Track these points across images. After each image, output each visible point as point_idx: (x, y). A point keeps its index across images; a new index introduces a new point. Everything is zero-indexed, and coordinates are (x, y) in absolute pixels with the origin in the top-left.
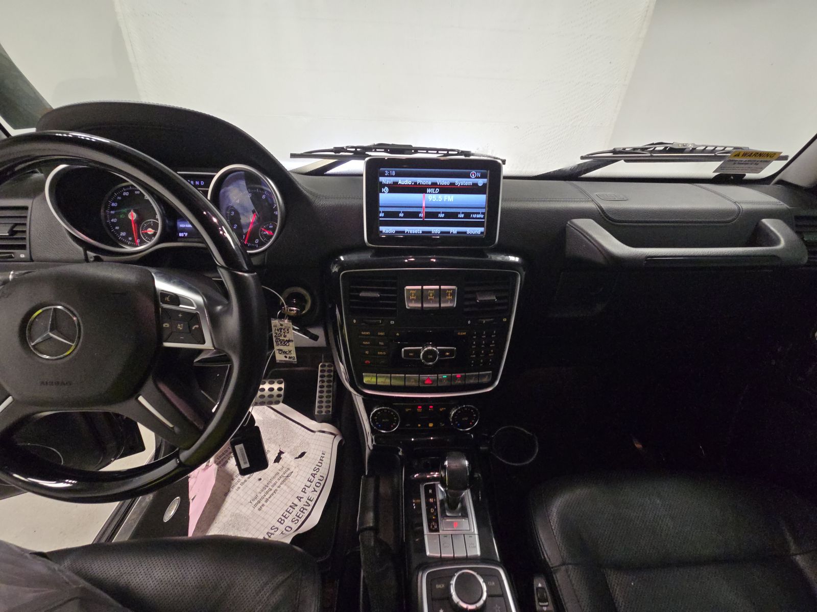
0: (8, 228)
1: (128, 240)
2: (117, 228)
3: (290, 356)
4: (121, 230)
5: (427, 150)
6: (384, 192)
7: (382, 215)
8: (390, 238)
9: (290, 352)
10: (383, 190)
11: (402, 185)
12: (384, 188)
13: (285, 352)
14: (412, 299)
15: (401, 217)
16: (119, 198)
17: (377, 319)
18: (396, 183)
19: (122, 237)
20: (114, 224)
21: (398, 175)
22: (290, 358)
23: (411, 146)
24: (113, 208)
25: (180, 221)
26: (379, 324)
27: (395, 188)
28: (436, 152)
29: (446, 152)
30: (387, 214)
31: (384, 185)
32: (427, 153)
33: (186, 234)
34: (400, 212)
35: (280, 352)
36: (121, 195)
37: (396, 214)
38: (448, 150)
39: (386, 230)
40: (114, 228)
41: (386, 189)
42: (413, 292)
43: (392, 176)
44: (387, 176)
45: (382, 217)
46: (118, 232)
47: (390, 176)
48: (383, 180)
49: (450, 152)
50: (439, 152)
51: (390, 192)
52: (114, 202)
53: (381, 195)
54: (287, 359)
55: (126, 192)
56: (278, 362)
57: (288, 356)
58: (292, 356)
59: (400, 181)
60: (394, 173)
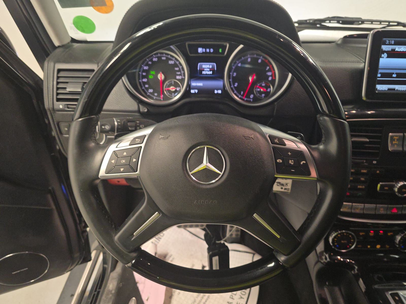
0: (81, 86)
1: (155, 96)
2: (147, 86)
3: (286, 188)
4: (150, 87)
5: (372, 22)
6: (383, 57)
7: (379, 75)
8: (383, 94)
9: (287, 184)
10: (383, 55)
11: (398, 51)
12: (383, 54)
13: (283, 185)
14: (395, 143)
15: (394, 78)
16: (150, 63)
17: (362, 159)
18: (393, 50)
19: (150, 93)
20: (145, 83)
21: (396, 44)
22: (285, 189)
23: (361, 18)
24: (144, 71)
25: (193, 80)
26: (364, 163)
27: (393, 54)
28: (379, 23)
29: (387, 23)
30: (383, 75)
31: (384, 52)
32: (372, 23)
33: (196, 91)
34: (393, 73)
35: (278, 184)
36: (151, 60)
37: (390, 75)
38: (389, 22)
39: (380, 87)
40: (144, 86)
41: (385, 55)
42: (396, 138)
43: (392, 45)
44: (388, 45)
45: (379, 77)
46: (147, 89)
47: (390, 44)
48: (384, 48)
49: (391, 24)
50: (382, 23)
51: (388, 57)
52: (146, 65)
53: (381, 59)
54: (283, 190)
55: (155, 58)
56: (273, 192)
57: (284, 187)
58: (287, 187)
59: (397, 48)
60: (393, 42)
